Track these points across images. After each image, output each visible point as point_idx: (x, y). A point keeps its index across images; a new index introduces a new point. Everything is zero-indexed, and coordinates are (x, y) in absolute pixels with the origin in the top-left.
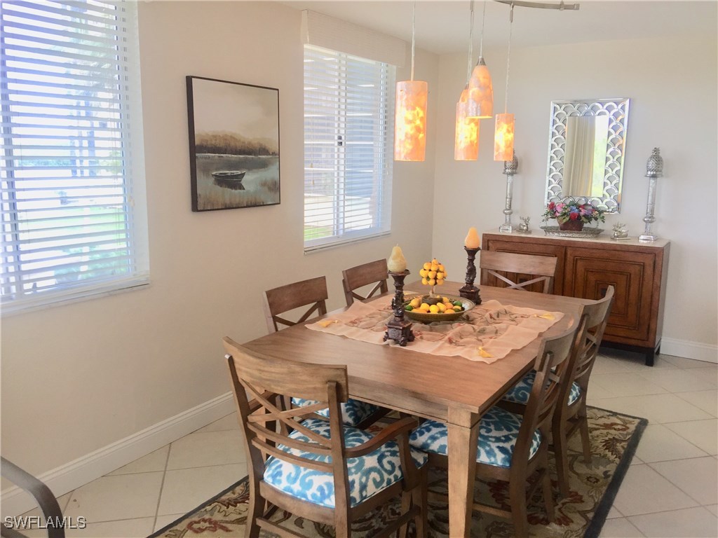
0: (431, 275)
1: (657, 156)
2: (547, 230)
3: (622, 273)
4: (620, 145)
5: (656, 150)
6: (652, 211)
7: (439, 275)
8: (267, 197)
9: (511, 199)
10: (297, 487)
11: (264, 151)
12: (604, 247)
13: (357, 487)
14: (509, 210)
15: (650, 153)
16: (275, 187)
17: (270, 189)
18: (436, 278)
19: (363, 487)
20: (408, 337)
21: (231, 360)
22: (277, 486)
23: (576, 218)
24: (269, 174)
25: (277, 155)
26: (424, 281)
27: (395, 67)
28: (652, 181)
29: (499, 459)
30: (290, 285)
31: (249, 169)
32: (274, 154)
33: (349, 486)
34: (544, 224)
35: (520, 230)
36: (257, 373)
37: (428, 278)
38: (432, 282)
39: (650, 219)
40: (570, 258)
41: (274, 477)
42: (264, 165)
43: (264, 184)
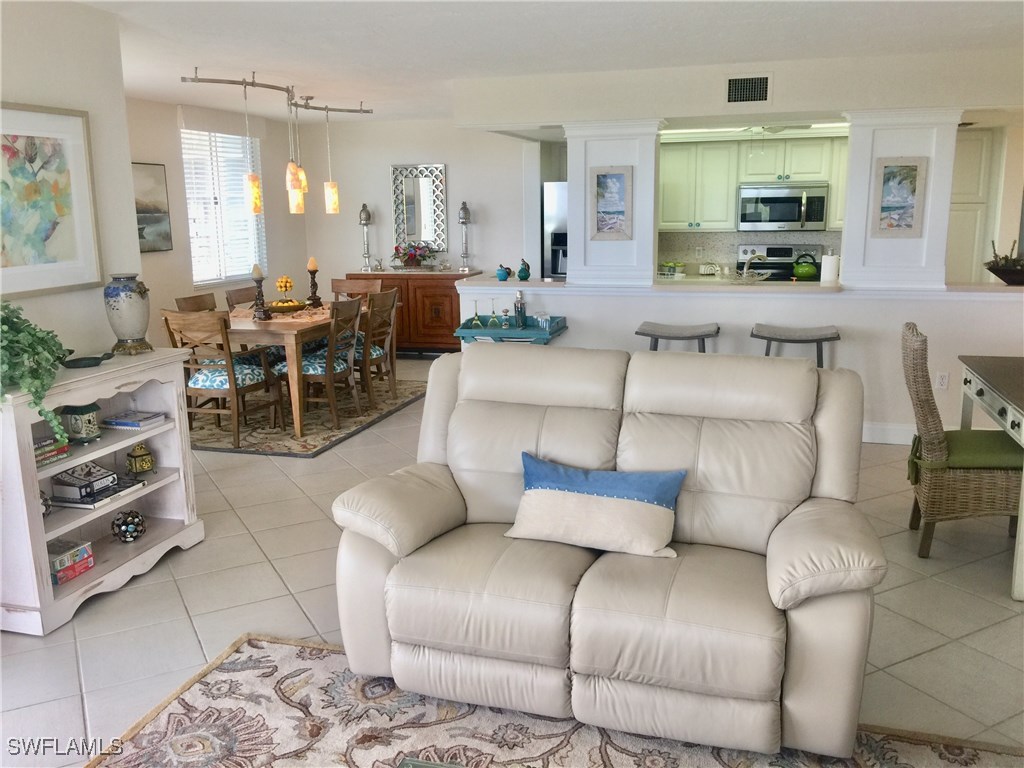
0: (283, 285)
1: (465, 207)
2: (395, 268)
3: (446, 296)
4: (443, 200)
5: (464, 204)
6: (466, 248)
7: (288, 285)
8: (162, 245)
9: (368, 245)
10: (208, 384)
11: (158, 210)
12: (432, 278)
13: (240, 380)
14: (368, 255)
15: (461, 206)
16: (167, 237)
17: (163, 238)
18: (286, 287)
19: (244, 380)
20: (269, 317)
21: (166, 319)
22: (197, 387)
23: (414, 256)
24: (162, 227)
25: (167, 213)
26: (279, 289)
27: (258, 140)
28: (464, 227)
29: (320, 371)
30: (190, 298)
31: (147, 224)
32: (165, 212)
33: (236, 379)
34: (392, 264)
35: (377, 269)
36: (181, 322)
37: (281, 287)
38: (284, 289)
39: (466, 255)
40: (411, 288)
41: (194, 383)
42: (158, 221)
43: (159, 235)
